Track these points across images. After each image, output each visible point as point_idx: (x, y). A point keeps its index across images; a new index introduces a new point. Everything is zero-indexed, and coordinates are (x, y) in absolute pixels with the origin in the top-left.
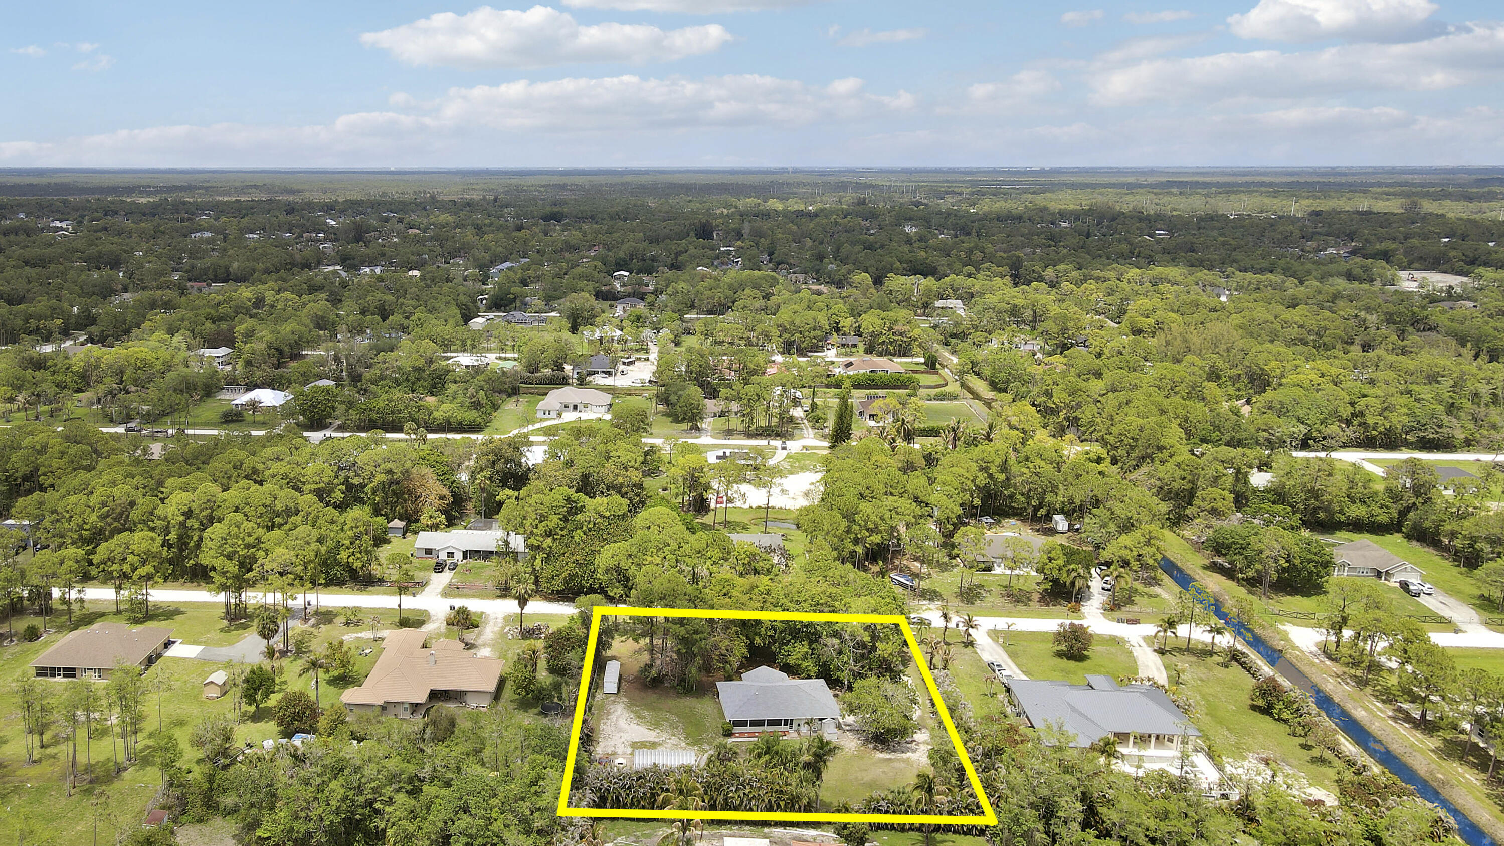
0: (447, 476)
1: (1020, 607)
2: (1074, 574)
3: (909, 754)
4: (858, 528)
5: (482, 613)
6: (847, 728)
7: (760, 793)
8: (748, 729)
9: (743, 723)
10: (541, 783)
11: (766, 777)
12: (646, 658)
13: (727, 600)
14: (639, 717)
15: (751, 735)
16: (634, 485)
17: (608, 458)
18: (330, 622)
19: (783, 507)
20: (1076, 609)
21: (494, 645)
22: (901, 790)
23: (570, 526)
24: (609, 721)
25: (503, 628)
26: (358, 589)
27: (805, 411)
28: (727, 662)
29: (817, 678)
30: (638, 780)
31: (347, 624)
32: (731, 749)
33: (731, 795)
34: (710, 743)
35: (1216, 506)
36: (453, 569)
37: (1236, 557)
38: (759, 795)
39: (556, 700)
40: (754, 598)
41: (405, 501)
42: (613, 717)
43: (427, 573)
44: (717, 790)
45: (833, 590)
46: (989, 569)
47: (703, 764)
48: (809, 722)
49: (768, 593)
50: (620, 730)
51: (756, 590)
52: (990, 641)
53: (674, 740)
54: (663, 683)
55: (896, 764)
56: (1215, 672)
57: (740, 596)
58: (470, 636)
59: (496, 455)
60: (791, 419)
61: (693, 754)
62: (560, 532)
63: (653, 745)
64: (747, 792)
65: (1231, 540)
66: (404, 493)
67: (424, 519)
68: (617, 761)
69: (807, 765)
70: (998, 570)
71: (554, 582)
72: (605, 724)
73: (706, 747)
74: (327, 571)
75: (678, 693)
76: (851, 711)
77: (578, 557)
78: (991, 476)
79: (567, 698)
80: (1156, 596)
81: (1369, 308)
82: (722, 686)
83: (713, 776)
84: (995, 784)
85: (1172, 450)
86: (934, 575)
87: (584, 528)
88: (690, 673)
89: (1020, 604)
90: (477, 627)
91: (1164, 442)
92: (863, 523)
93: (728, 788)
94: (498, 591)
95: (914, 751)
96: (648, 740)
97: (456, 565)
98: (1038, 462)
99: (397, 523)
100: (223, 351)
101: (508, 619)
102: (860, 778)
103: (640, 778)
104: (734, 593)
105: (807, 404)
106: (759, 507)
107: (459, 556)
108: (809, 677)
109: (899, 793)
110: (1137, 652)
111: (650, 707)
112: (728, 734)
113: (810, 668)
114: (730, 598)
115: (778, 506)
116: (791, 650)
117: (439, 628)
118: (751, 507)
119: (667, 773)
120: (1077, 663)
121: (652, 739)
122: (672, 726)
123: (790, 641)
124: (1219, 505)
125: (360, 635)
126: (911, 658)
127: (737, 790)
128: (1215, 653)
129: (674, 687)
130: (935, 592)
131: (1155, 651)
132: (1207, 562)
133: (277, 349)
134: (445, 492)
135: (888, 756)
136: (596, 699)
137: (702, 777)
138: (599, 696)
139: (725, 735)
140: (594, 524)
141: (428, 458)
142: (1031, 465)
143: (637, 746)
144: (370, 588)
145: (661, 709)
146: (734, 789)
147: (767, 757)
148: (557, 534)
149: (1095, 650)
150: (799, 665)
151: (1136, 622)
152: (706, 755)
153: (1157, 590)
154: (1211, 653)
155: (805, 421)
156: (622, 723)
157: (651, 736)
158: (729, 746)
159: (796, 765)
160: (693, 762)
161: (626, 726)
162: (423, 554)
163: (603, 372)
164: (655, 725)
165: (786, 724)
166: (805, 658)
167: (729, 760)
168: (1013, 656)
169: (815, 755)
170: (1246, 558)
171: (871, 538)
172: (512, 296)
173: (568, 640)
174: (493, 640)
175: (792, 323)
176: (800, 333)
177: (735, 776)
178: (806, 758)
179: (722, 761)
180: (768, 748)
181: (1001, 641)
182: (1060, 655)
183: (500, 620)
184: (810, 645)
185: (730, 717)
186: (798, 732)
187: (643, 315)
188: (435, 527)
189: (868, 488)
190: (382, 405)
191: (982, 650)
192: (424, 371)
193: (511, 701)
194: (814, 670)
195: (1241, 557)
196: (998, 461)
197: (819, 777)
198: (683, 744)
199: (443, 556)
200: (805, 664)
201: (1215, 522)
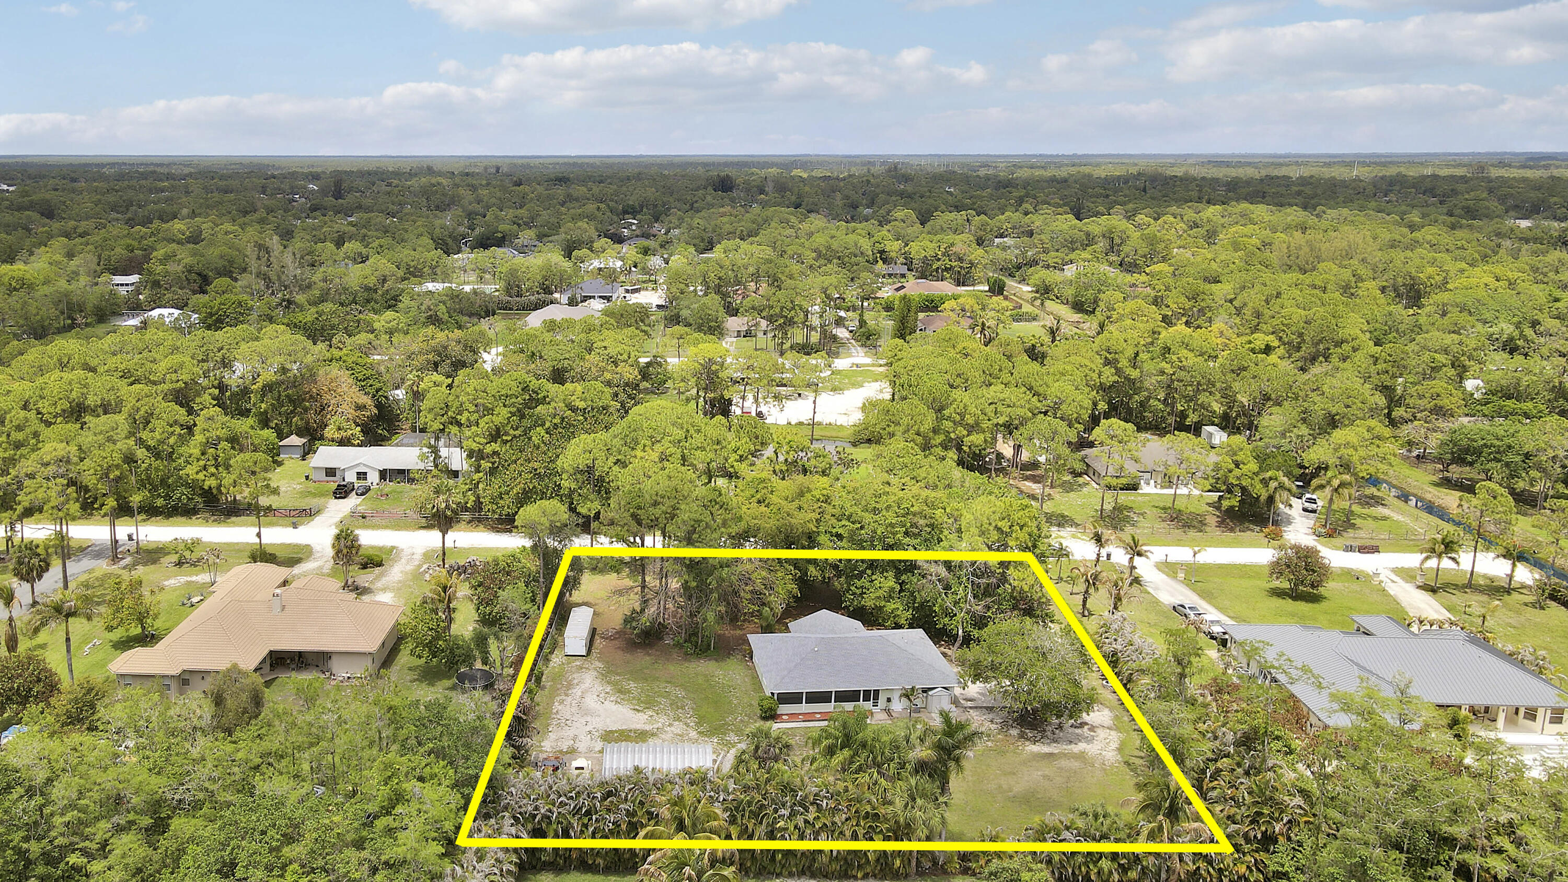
0: (371, 382)
1: (1192, 533)
2: (1273, 484)
3: (1082, 746)
4: (951, 424)
5: (393, 548)
6: (969, 704)
7: (836, 819)
8: (804, 708)
9: (794, 698)
10: (399, 809)
11: (846, 790)
12: (633, 602)
13: (763, 508)
14: (620, 691)
15: (809, 717)
16: (627, 384)
17: (590, 350)
18: (155, 562)
19: (833, 421)
20: (1277, 535)
21: (399, 589)
22: (1100, 810)
23: (527, 423)
24: (569, 699)
25: (420, 566)
26: (215, 521)
27: (851, 332)
28: (764, 604)
29: (911, 626)
30: (604, 798)
31: (179, 564)
32: (778, 739)
33: (781, 824)
34: (739, 732)
35: (1440, 403)
36: (362, 495)
37: (1493, 464)
38: (834, 823)
39: (478, 665)
40: (805, 506)
41: (306, 410)
42: (577, 692)
43: (323, 500)
44: (755, 815)
45: (932, 494)
46: (1134, 487)
47: (727, 767)
48: (908, 695)
49: (827, 500)
50: (587, 712)
51: (808, 496)
52: (1164, 576)
53: (678, 728)
54: (661, 639)
55: (1064, 763)
56: (1528, 615)
57: (784, 503)
58: (364, 578)
59: (439, 355)
60: (834, 338)
61: (709, 749)
62: (512, 432)
63: (641, 736)
64: (811, 817)
65: (1482, 443)
66: (304, 400)
67: (330, 432)
68: (576, 764)
69: (921, 767)
70: (1148, 489)
71: (502, 502)
72: (562, 702)
73: (733, 737)
74: (168, 495)
75: (686, 654)
76: (976, 677)
77: (536, 465)
78: (1118, 372)
79: (498, 664)
80: (1385, 518)
81: (1500, 233)
82: (756, 640)
83: (746, 789)
84: (1279, 796)
85: (1356, 343)
86: (1057, 497)
87: (548, 425)
88: (705, 620)
89: (1192, 530)
90: (380, 564)
91: (1343, 333)
92: (958, 418)
93: (776, 811)
94: (424, 520)
95: (1089, 740)
96: (633, 727)
97: (368, 489)
98: (1184, 352)
99: (294, 440)
100: (134, 278)
101: (427, 556)
102: (1005, 787)
103: (609, 794)
104: (774, 499)
105: (854, 324)
106: (801, 424)
107: (373, 477)
108: (898, 626)
109: (1096, 817)
110: (1392, 589)
111: (637, 675)
112: (770, 715)
113: (899, 613)
114: (767, 506)
115: (826, 420)
116: (867, 584)
117: (321, 568)
118: (789, 423)
119: (662, 784)
120: (1310, 605)
121: (639, 726)
122: (676, 705)
123: (864, 572)
124: (1445, 402)
125: (194, 578)
126: (1049, 600)
127: (793, 814)
128: (1514, 589)
129: (678, 645)
130: (1063, 516)
131: (1419, 587)
132: (1435, 478)
133: (199, 274)
134: (367, 400)
135: (1046, 749)
136: (551, 664)
137: (726, 791)
138: (556, 659)
139: (765, 719)
140: (563, 419)
141: (345, 358)
142: (1174, 358)
143: (610, 737)
144: (233, 519)
145: (657, 679)
146: (785, 812)
147: (847, 753)
148: (506, 434)
149: (1329, 588)
150: (881, 608)
151: (1374, 550)
152: (733, 752)
153: (1380, 511)
154: (1508, 591)
155: (852, 341)
156: (591, 701)
157: (639, 721)
158: (774, 735)
159: (902, 766)
160: (709, 764)
161: (598, 706)
162: (322, 476)
163: (600, 297)
164: (647, 703)
165: (866, 699)
166: (889, 598)
167: (776, 759)
168: (1206, 595)
169: (939, 747)
170: (1507, 465)
171: (971, 438)
172: (500, 235)
173: (508, 574)
174: (400, 581)
175: (829, 248)
176: (839, 258)
177: (787, 788)
178: (923, 752)
179: (762, 761)
180: (847, 737)
181: (1181, 575)
182: (1279, 593)
183: (418, 557)
184: (897, 577)
185: (772, 685)
186: (888, 711)
187: (651, 247)
188: (344, 442)
189: (959, 375)
190: (309, 318)
191: (1156, 589)
192: (376, 291)
193: (410, 669)
194: (905, 616)
195: (1499, 465)
196: (1130, 352)
197: (944, 788)
198: (693, 734)
199: (351, 477)
200: (890, 606)
201: (1441, 424)
